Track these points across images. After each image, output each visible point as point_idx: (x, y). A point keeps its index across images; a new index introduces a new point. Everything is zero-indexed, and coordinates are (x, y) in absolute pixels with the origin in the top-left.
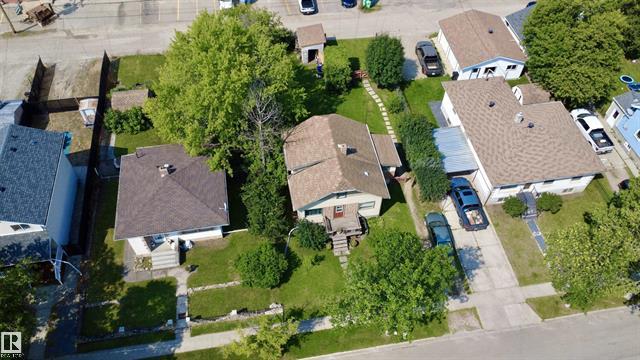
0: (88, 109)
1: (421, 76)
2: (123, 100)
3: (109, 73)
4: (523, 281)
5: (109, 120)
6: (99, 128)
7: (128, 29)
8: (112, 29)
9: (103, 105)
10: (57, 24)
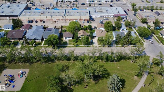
0: (60, 29)
1: (94, 29)
2: (63, 29)
3: (62, 27)
4: (98, 45)
5: (62, 30)
6: (61, 31)
7: (64, 23)
8: (62, 23)
9: (61, 29)
10: (56, 23)
